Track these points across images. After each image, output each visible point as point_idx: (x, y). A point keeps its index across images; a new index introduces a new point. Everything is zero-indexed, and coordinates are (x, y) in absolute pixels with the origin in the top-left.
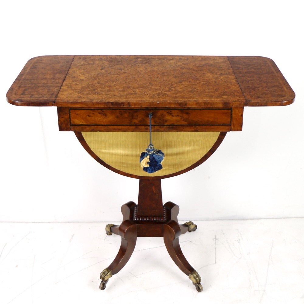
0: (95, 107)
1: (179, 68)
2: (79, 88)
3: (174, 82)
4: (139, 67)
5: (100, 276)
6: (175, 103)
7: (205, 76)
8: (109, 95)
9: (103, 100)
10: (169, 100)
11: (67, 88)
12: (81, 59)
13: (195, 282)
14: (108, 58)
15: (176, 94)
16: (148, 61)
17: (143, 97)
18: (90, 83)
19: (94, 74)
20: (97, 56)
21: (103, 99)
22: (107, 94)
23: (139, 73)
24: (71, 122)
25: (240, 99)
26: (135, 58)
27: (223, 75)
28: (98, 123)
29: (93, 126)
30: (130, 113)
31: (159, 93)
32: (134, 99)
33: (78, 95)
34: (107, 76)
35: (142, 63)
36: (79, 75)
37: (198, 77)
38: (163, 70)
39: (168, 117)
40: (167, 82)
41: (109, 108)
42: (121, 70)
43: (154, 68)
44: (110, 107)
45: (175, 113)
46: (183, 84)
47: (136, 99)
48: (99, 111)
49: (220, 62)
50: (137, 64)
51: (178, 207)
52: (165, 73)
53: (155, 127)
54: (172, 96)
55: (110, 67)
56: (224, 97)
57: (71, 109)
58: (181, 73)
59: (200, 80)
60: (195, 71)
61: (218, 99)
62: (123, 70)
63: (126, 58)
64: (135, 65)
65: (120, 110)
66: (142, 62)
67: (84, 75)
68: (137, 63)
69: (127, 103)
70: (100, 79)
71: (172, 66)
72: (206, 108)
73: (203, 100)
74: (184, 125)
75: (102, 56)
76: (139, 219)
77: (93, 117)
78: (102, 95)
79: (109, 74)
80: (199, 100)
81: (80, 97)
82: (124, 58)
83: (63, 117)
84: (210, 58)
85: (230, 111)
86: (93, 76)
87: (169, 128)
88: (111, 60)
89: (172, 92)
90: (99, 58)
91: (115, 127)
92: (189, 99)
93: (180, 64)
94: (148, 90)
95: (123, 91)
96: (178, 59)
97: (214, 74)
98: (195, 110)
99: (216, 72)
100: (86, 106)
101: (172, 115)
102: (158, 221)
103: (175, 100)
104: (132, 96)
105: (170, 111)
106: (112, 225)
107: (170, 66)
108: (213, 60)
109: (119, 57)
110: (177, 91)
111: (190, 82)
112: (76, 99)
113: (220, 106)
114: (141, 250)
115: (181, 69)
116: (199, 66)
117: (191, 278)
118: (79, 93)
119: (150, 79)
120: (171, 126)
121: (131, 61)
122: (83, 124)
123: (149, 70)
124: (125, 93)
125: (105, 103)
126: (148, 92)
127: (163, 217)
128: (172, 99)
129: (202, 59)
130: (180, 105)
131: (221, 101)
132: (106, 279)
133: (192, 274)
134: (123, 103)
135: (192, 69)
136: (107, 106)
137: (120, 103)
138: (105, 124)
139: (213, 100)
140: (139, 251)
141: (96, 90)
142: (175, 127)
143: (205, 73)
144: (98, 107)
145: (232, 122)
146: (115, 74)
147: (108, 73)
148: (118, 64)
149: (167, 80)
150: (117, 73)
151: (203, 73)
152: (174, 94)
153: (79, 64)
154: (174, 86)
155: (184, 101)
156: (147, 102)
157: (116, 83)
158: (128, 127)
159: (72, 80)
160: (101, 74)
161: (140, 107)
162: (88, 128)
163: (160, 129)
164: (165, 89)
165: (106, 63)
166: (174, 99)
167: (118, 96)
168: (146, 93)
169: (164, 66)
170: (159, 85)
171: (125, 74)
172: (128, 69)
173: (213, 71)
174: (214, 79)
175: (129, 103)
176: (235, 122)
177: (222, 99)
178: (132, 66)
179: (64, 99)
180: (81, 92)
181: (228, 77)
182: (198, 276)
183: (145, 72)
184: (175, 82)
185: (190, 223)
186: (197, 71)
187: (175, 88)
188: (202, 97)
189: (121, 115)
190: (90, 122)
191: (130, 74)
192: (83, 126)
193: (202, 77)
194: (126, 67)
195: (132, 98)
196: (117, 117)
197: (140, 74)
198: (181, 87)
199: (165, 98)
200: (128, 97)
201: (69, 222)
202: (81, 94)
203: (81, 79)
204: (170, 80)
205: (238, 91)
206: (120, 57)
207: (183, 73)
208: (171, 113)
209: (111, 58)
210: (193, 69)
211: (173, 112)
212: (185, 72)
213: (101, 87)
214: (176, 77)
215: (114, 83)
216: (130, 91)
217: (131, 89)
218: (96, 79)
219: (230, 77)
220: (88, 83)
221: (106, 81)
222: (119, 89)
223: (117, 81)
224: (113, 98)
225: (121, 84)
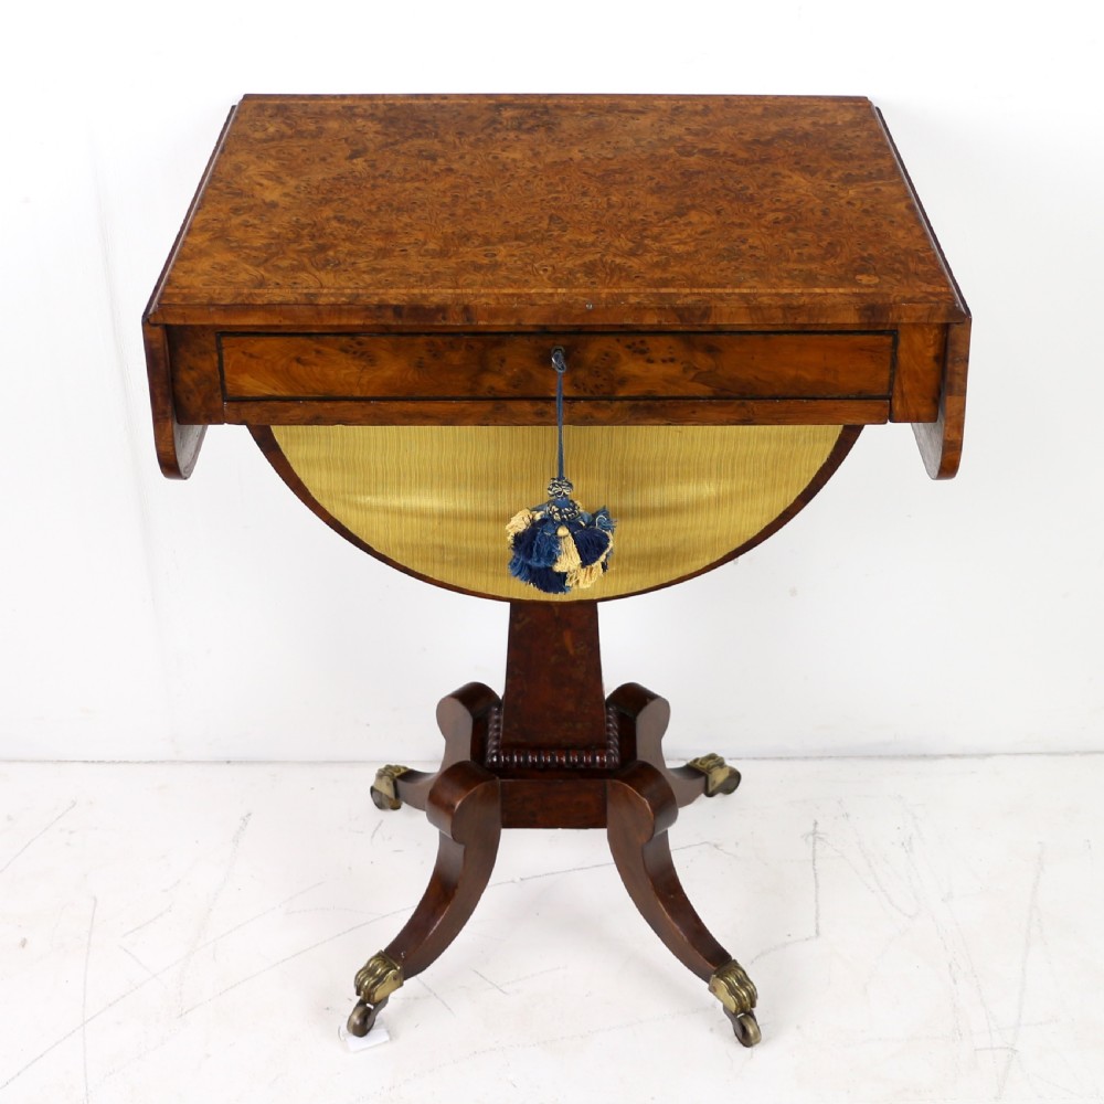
0: (324, 327)
1: (672, 151)
2: (258, 243)
3: (652, 213)
4: (508, 147)
5: (355, 985)
6: (659, 308)
7: (783, 187)
8: (383, 274)
9: (358, 295)
10: (634, 293)
11: (208, 243)
12: (268, 113)
13: (733, 1007)
14: (377, 106)
15: (664, 266)
16: (546, 118)
17: (526, 281)
18: (303, 220)
19: (320, 177)
20: (334, 97)
21: (361, 291)
22: (374, 269)
23: (508, 174)
24: (228, 385)
25: (930, 290)
26: (489, 108)
27: (857, 181)
28: (340, 391)
29: (316, 404)
30: (472, 347)
31: (593, 263)
32: (490, 291)
33: (255, 273)
34: (374, 187)
35: (518, 128)
36: (261, 185)
37: (750, 192)
38: (609, 159)
39: (631, 366)
40: (624, 211)
41: (385, 331)
42: (433, 158)
43: (569, 151)
44: (387, 327)
45: (661, 347)
46: (690, 223)
47: (496, 291)
48: (344, 340)
49: (840, 123)
50: (498, 135)
51: (665, 705)
52: (615, 172)
53: (577, 404)
54: (648, 276)
55: (386, 145)
56: (864, 282)
57: (224, 333)
58: (682, 174)
59: (761, 206)
60: (737, 163)
61: (841, 290)
62: (441, 161)
63: (453, 105)
64: (490, 134)
65: (431, 338)
66: (520, 124)
67: (282, 183)
68: (499, 126)
69: (458, 309)
70: (346, 199)
71: (643, 143)
72: (790, 329)
73: (777, 294)
74: (699, 398)
75: (353, 97)
76: (508, 759)
77: (316, 365)
78: (353, 275)
79: (383, 176)
80: (761, 295)
81: (262, 283)
82: (443, 107)
83: (191, 368)
84: (801, 107)
85: (888, 340)
86: (318, 188)
87: (631, 408)
88: (392, 114)
89: (648, 257)
90: (343, 107)
91: (410, 406)
92: (718, 290)
93: (675, 131)
94: (548, 251)
95: (443, 254)
96: (665, 111)
97: (819, 175)
98: (746, 337)
99: (829, 166)
100: (287, 322)
101: (647, 355)
102: (587, 764)
103: (661, 296)
104: (478, 277)
105: (637, 339)
106: (403, 771)
107: (637, 141)
108: (813, 113)
109: (423, 102)
110: (667, 254)
111: (718, 213)
112: (246, 291)
113: (850, 318)
114: (518, 880)
115: (682, 154)
116: (756, 142)
117: (719, 992)
118: (258, 266)
119: (556, 199)
120: (641, 403)
121: (471, 118)
122: (277, 393)
123: (549, 160)
124: (452, 262)
125: (367, 308)
126: (548, 257)
127: (603, 747)
128: (648, 290)
129: (766, 109)
130: (681, 317)
131: (854, 300)
132: (377, 996)
133: (721, 976)
134: (441, 310)
135: (725, 153)
136: (375, 322)
137: (430, 310)
138: (369, 395)
139: (821, 294)
140: (513, 882)
141: (329, 248)
142: (657, 404)
143: (779, 174)
144: (339, 326)
145: (896, 387)
146: (408, 177)
147: (377, 174)
148: (420, 136)
149: (623, 206)
150: (417, 175)
151: (774, 175)
152: (656, 265)
153: (258, 135)
154: (656, 230)
155: (698, 298)
156: (542, 302)
157: (410, 217)
158: (463, 405)
159: (230, 206)
160: (350, 180)
161: (513, 323)
162: (297, 411)
163: (599, 415)
164: (617, 244)
165: (372, 127)
166: (655, 291)
167: (422, 278)
168: (536, 265)
169: (609, 143)
170: (594, 228)
171: (451, 179)
172: (462, 157)
173: (814, 165)
174: (818, 201)
175: (466, 309)
176: (906, 387)
177: (856, 290)
178: (479, 140)
179: (192, 291)
180: (266, 260)
181: (878, 190)
182: (744, 981)
183: (534, 168)
184: (656, 213)
185: (711, 763)
186: (746, 162)
187: (659, 242)
188: (774, 280)
189: (435, 355)
190: (303, 386)
191: (471, 176)
192: (275, 403)
193: (768, 190)
194: (455, 147)
195: (482, 285)
196: (420, 365)
197: (512, 175)
198: (684, 235)
199: (617, 285)
200: (461, 282)
201: (228, 762)
202: (266, 270)
203: (268, 200)
204: (638, 203)
205: (922, 255)
206: (430, 102)
207: (688, 175)
208: (644, 348)
209: (392, 107)
210: (732, 155)
211: (651, 342)
212: (697, 168)
213: (348, 239)
214: (658, 190)
215: (405, 219)
216: (471, 252)
217: (477, 243)
218: (331, 200)
219: (883, 189)
220: (294, 218)
221: (370, 211)
222: (426, 247)
223: (418, 210)
224: (398, 288)
225: (433, 223)
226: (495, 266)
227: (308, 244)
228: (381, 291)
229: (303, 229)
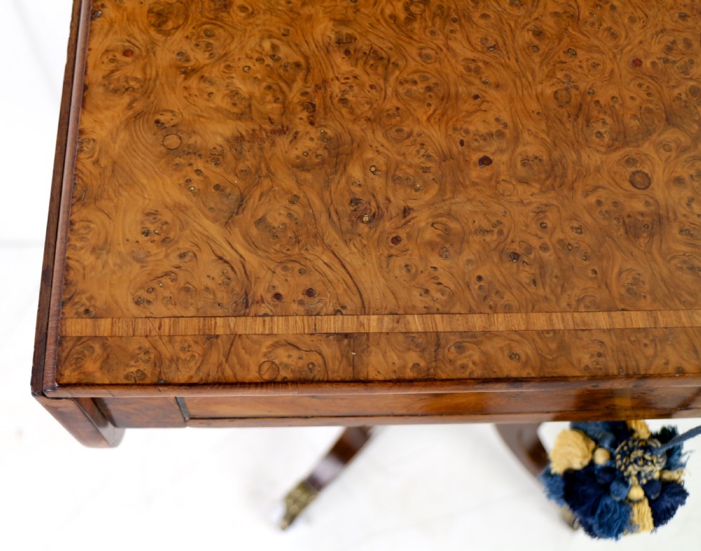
2: (216, 135)
18: (285, 51)
32: (675, 320)
141: (350, 154)
220: (267, 45)
221: (394, 17)
222: (520, 149)
223: (476, 16)
224: (508, 309)
225: (512, 63)
226: (657, 222)
227: (308, 142)
228: (478, 322)
229: (289, 83)
